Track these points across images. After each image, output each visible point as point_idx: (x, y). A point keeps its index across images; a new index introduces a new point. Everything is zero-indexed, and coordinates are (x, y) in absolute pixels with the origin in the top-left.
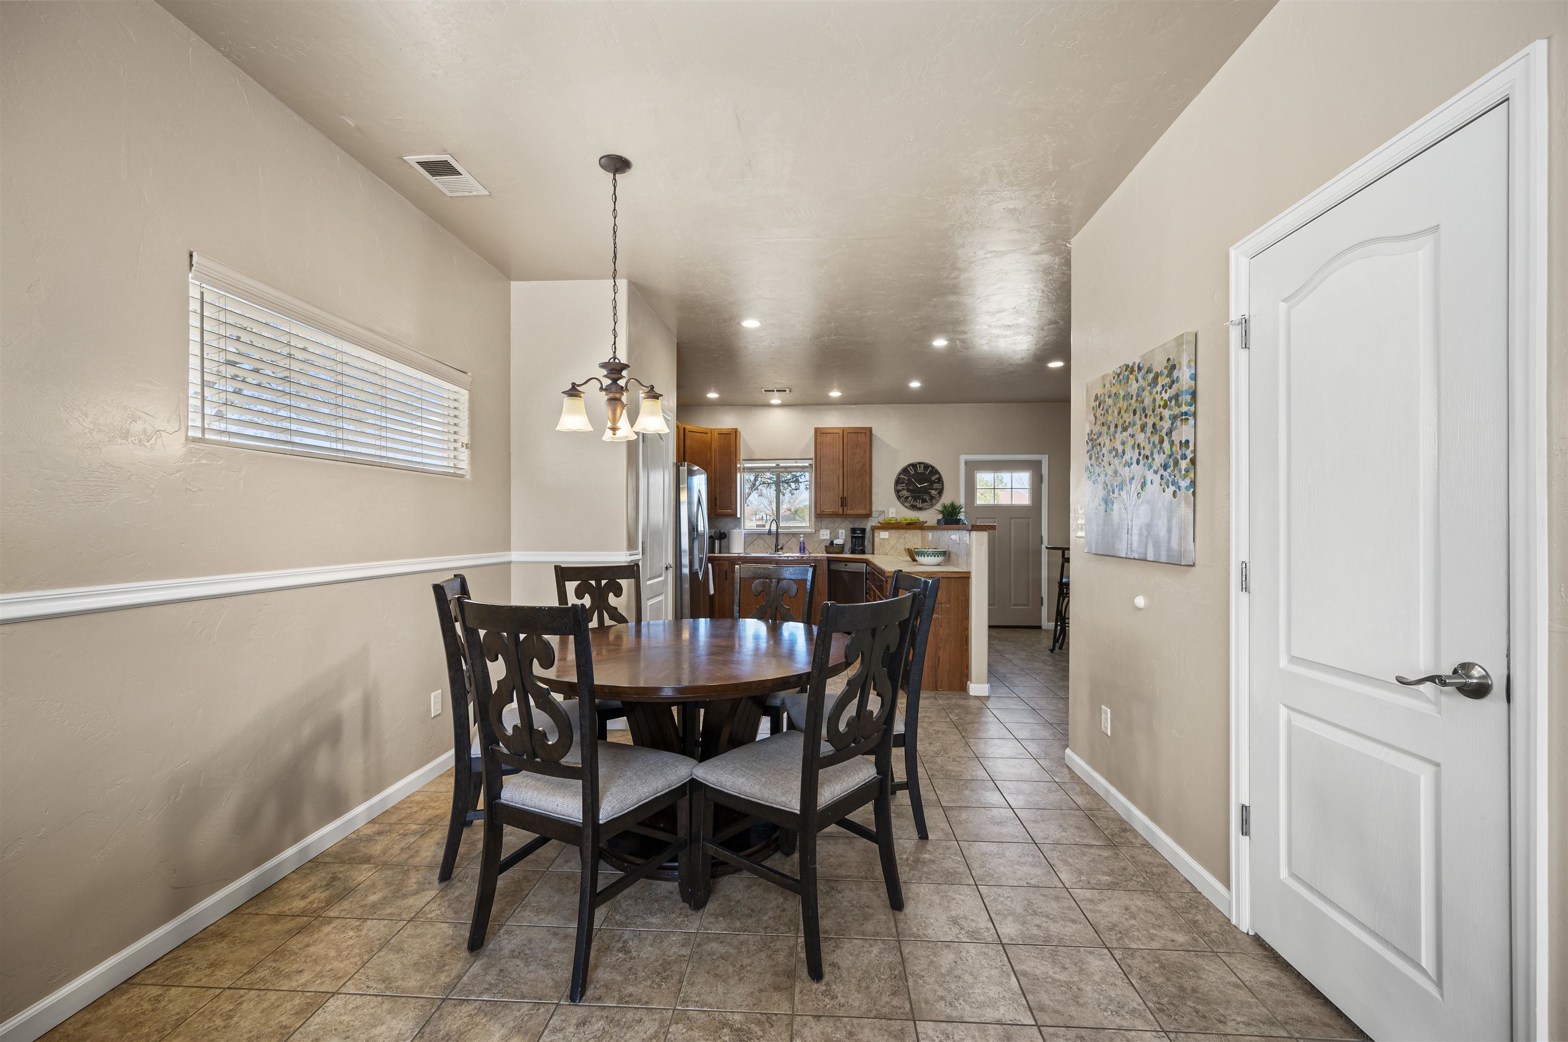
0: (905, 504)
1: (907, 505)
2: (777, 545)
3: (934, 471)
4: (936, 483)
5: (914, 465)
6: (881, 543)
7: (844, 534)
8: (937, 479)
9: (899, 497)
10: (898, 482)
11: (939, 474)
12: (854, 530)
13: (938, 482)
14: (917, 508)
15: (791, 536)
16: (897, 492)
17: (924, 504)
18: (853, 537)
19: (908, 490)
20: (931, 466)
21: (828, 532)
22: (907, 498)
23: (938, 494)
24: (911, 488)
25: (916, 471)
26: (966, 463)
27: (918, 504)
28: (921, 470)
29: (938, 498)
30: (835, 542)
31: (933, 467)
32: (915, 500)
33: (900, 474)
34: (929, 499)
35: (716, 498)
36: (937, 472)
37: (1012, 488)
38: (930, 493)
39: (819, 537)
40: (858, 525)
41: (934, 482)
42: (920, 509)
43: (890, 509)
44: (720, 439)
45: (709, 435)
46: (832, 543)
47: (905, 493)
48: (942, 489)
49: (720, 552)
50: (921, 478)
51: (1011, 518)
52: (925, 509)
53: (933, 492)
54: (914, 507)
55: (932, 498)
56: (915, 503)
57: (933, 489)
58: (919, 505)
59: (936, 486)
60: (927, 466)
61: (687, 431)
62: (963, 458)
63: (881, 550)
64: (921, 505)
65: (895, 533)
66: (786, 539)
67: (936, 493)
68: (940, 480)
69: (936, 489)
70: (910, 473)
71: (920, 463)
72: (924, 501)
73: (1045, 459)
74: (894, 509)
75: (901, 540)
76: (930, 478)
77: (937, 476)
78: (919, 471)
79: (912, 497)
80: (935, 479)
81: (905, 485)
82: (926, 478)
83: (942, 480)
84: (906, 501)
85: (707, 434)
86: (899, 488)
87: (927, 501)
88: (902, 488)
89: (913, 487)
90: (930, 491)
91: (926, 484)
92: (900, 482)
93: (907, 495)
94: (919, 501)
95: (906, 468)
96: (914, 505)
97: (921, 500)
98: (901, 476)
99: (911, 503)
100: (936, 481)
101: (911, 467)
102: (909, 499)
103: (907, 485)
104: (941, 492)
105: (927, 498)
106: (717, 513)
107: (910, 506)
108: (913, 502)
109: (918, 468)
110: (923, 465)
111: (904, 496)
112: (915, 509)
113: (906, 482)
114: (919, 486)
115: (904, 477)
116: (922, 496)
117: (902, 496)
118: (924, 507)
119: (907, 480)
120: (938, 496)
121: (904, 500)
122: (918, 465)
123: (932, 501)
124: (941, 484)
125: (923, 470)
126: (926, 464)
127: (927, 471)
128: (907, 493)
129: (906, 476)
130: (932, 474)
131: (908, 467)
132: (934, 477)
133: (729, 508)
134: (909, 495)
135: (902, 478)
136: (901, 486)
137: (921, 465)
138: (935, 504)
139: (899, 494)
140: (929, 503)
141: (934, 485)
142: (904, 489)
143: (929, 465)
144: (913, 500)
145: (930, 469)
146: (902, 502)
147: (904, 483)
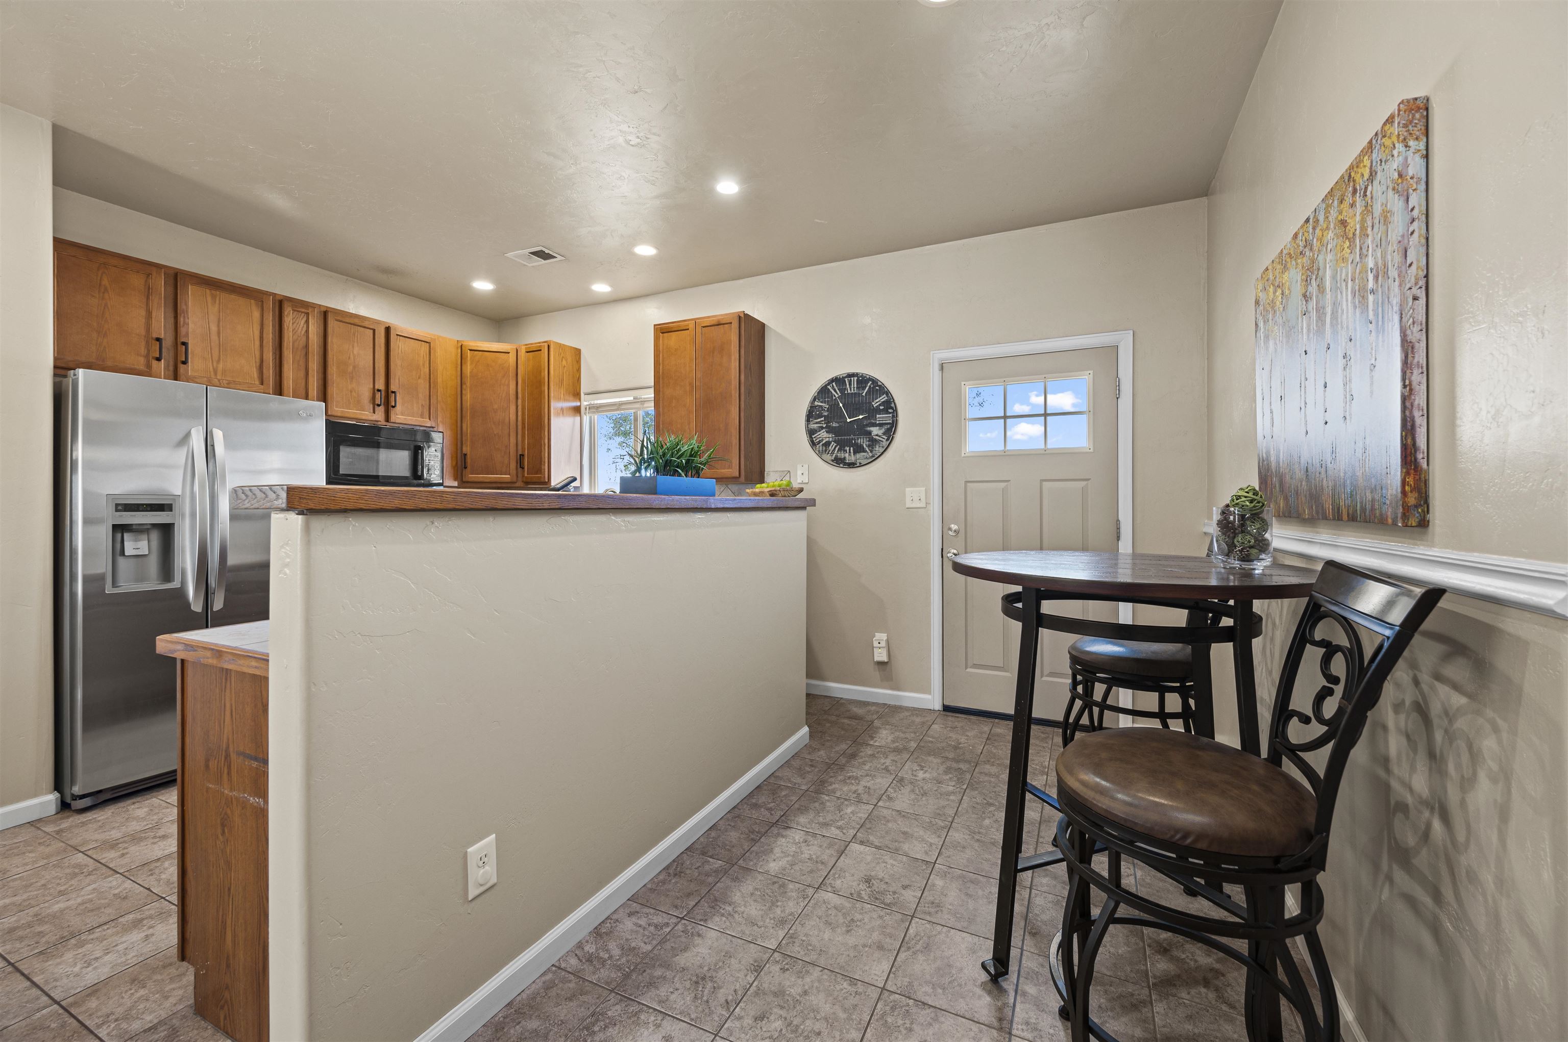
0: (823, 457)
1: (828, 457)
3: (878, 388)
4: (881, 412)
5: (839, 381)
8: (883, 404)
9: (813, 444)
10: (811, 415)
11: (888, 393)
13: (886, 411)
14: (845, 464)
16: (811, 433)
17: (858, 456)
19: (830, 430)
20: (871, 379)
22: (827, 444)
23: (884, 434)
24: (835, 425)
25: (842, 391)
26: (945, 367)
27: (847, 455)
28: (852, 388)
29: (885, 443)
31: (875, 381)
32: (842, 445)
33: (814, 400)
34: (869, 446)
36: (883, 390)
37: (1045, 415)
38: (870, 433)
41: (877, 411)
42: (852, 465)
43: (799, 466)
44: (528, 358)
47: (824, 435)
48: (894, 424)
50: (854, 405)
51: (1042, 481)
52: (861, 465)
53: (875, 431)
54: (840, 462)
55: (873, 442)
56: (841, 455)
57: (874, 425)
58: (850, 457)
59: (881, 417)
60: (863, 380)
62: (935, 357)
64: (853, 459)
67: (881, 432)
68: (890, 406)
69: (881, 425)
70: (832, 395)
71: (850, 376)
72: (859, 449)
73: (1126, 342)
74: (806, 465)
76: (870, 403)
77: (883, 398)
78: (849, 391)
79: (835, 442)
80: (878, 404)
81: (823, 419)
82: (862, 403)
83: (893, 405)
84: (826, 450)
85: (509, 353)
86: (813, 426)
87: (867, 449)
88: (819, 425)
89: (838, 423)
90: (869, 429)
91: (861, 417)
92: (816, 414)
93: (827, 439)
94: (850, 450)
95: (826, 386)
96: (841, 459)
97: (852, 448)
98: (816, 403)
99: (834, 455)
100: (882, 408)
101: (834, 384)
102: (830, 447)
103: (828, 420)
104: (891, 430)
105: (864, 442)
106: (524, 480)
107: (833, 461)
108: (838, 452)
109: (848, 386)
110: (856, 378)
111: (822, 440)
112: (841, 465)
113: (826, 414)
114: (849, 420)
115: (822, 404)
116: (855, 440)
117: (818, 440)
118: (858, 461)
119: (827, 411)
120: (886, 438)
121: (821, 449)
122: (846, 379)
123: (873, 448)
124: (890, 413)
125: (857, 388)
126: (862, 376)
127: (864, 388)
128: (827, 435)
129: (825, 403)
130: (873, 394)
131: (829, 384)
132: (877, 400)
133: (539, 470)
134: (831, 439)
135: (818, 406)
136: (817, 423)
137: (852, 379)
138: (879, 454)
139: (813, 436)
140: (870, 454)
141: (878, 416)
142: (822, 428)
143: (868, 377)
144: (837, 449)
145: (869, 384)
146: (818, 452)
147: (823, 417)
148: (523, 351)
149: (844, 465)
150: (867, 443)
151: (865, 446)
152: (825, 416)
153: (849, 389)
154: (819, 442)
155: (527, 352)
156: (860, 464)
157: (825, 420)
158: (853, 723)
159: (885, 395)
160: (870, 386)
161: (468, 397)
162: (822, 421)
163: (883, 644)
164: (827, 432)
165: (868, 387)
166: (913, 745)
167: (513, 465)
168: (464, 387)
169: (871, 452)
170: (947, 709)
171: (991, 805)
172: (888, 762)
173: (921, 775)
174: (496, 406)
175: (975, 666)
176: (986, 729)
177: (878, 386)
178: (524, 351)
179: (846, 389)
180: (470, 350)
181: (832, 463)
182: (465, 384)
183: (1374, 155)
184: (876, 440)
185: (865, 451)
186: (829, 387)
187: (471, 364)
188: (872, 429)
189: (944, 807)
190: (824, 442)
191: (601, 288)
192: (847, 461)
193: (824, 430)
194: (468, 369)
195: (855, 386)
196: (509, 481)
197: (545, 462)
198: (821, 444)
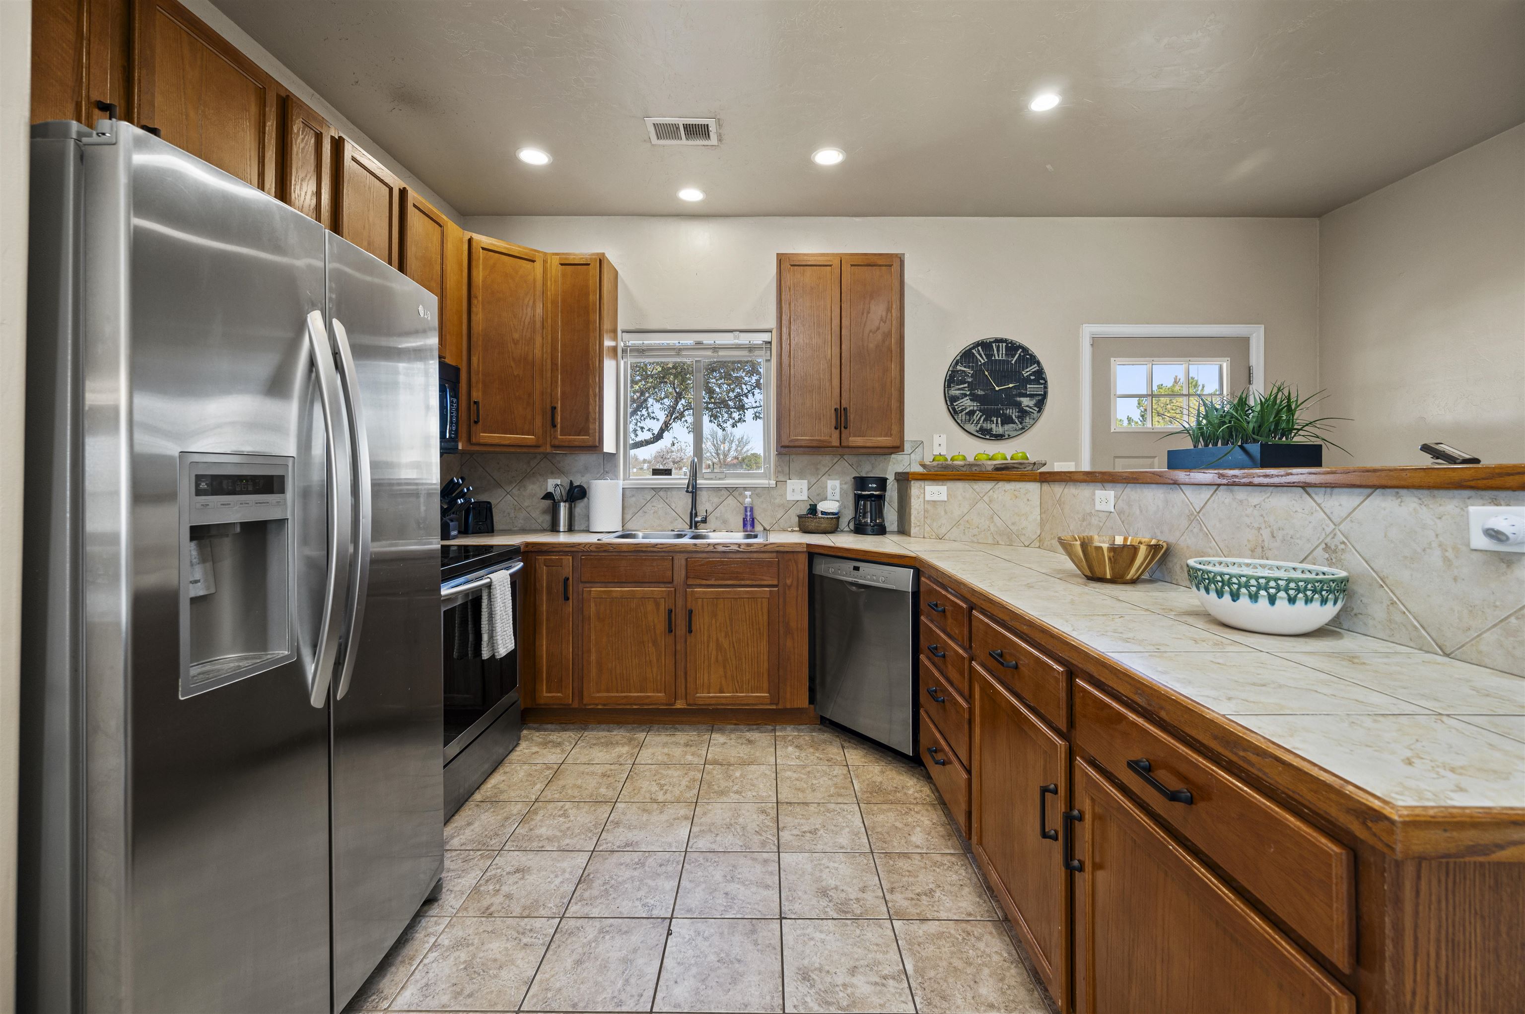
0: (967, 427)
1: (972, 428)
2: (693, 514)
3: (1029, 358)
4: (1031, 382)
5: (985, 345)
6: (926, 511)
7: (838, 491)
8: (1034, 373)
9: (954, 413)
10: (952, 379)
11: (1038, 363)
12: (861, 482)
13: (1036, 382)
14: (992, 435)
15: (726, 493)
16: (951, 401)
17: (1006, 427)
18: (858, 498)
19: (974, 398)
20: (1021, 347)
21: (804, 484)
22: (971, 413)
23: (1035, 405)
24: (980, 392)
25: (989, 356)
26: (1096, 342)
27: (994, 426)
28: (1000, 355)
29: (1035, 415)
30: (822, 507)
31: (1025, 350)
32: (988, 416)
33: (957, 364)
34: (1018, 417)
35: (554, 409)
36: (1034, 360)
37: (1188, 395)
38: (1020, 403)
39: (783, 495)
40: (867, 470)
41: (1028, 381)
42: (999, 437)
43: (936, 437)
44: (564, 275)
45: (538, 265)
46: (813, 510)
47: (967, 403)
48: (1045, 396)
49: (571, 529)
50: (1004, 372)
52: (1010, 437)
53: (1026, 402)
54: (985, 434)
55: (1023, 414)
56: (988, 426)
57: (1026, 396)
58: (998, 429)
59: (1031, 388)
60: (1012, 347)
61: (474, 244)
62: (1088, 330)
63: (927, 529)
64: (1001, 430)
65: (960, 487)
66: (716, 500)
67: (1031, 403)
68: (1040, 375)
69: (1031, 396)
70: (977, 360)
71: (998, 341)
72: (1007, 420)
73: (1257, 336)
74: (944, 437)
75: (980, 505)
76: (1020, 373)
77: (1034, 368)
78: (997, 358)
79: (980, 411)
80: (1028, 373)
81: (966, 385)
82: (1011, 371)
83: (1044, 376)
84: (969, 421)
85: (534, 261)
86: (954, 392)
87: (1017, 421)
88: (962, 392)
89: (984, 390)
90: (1018, 399)
91: (1011, 385)
92: (958, 379)
93: (972, 408)
94: (997, 420)
95: (970, 350)
96: (986, 430)
97: (1000, 419)
98: (959, 368)
99: (979, 425)
100: (1032, 378)
101: (980, 348)
102: (975, 417)
103: (971, 386)
104: (1041, 402)
105: (1013, 413)
106: (556, 443)
107: (977, 431)
108: (983, 422)
109: (995, 352)
110: (1004, 344)
111: (966, 409)
112: (988, 437)
113: (970, 380)
114: (997, 389)
115: (965, 369)
116: (1003, 410)
117: (960, 409)
118: (1006, 433)
119: (972, 377)
120: (1037, 409)
121: (964, 418)
122: (994, 345)
123: (1023, 420)
124: (1042, 384)
125: (1006, 354)
126: (1011, 342)
127: (1013, 356)
128: (972, 403)
129: (969, 367)
130: (1023, 363)
131: (973, 348)
132: (1028, 370)
133: (584, 431)
134: (975, 408)
135: (960, 370)
136: (959, 389)
137: (1001, 344)
138: (1029, 426)
139: (955, 404)
140: (1020, 426)
141: (1028, 386)
142: (966, 395)
143: (1018, 344)
144: (982, 419)
145: (1019, 352)
146: (960, 422)
147: (965, 383)
148: (556, 261)
149: (990, 437)
150: (1017, 414)
151: (1014, 417)
152: (968, 382)
153: (996, 355)
154: (962, 411)
155: (562, 264)
156: (1009, 435)
157: (968, 387)
159: (1036, 365)
160: (1020, 354)
161: (479, 316)
162: (966, 387)
164: (971, 400)
165: (1017, 355)
167: (538, 422)
168: (474, 302)
169: (1021, 423)
174: (516, 336)
177: (1028, 355)
178: (558, 262)
179: (993, 355)
180: (483, 249)
181: (976, 434)
182: (476, 297)
184: (1026, 411)
185: (1013, 422)
186: (974, 351)
187: (483, 269)
188: (1022, 399)
190: (967, 411)
191: (691, 195)
192: (994, 433)
193: (968, 398)
194: (479, 275)
195: (1004, 352)
196: (534, 443)
197: (595, 419)
198: (965, 412)
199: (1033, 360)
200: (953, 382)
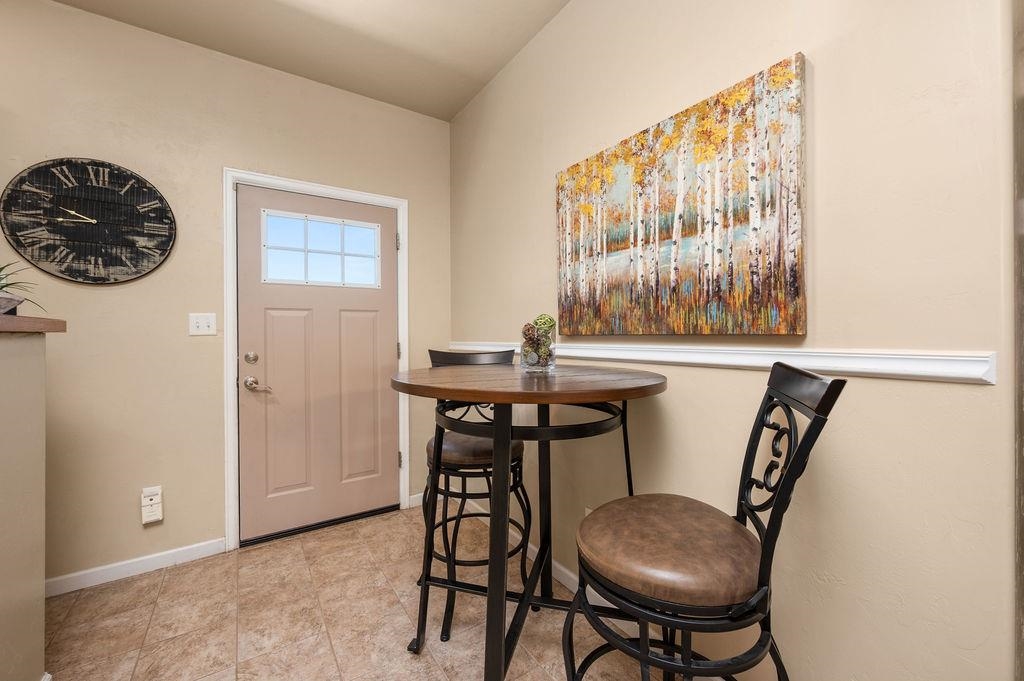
0: (41, 265)
1: (53, 267)
3: (145, 191)
4: (150, 220)
5: (73, 166)
8: (154, 210)
9: (18, 245)
10: (13, 201)
11: (161, 199)
13: (158, 220)
14: (87, 278)
16: (13, 229)
17: (112, 269)
19: (54, 228)
20: (132, 176)
22: (50, 249)
23: (156, 247)
24: (63, 223)
25: (82, 180)
27: (91, 267)
28: (98, 181)
29: (158, 259)
31: (139, 181)
32: (80, 253)
33: (22, 181)
34: (131, 259)
37: (343, 254)
38: (133, 243)
41: (145, 217)
42: (101, 281)
47: (43, 235)
48: (171, 238)
50: (107, 203)
51: (341, 310)
52: (117, 282)
53: (141, 242)
54: (75, 275)
55: (138, 255)
56: (81, 266)
57: (141, 234)
58: (97, 271)
59: (149, 227)
60: (119, 176)
62: (231, 175)
64: (102, 272)
67: (151, 244)
68: (164, 214)
69: (151, 236)
70: (60, 183)
71: (96, 164)
72: (112, 261)
73: (402, 207)
76: (132, 207)
77: (155, 204)
78: (95, 184)
79: (66, 246)
80: (146, 209)
81: (40, 212)
82: (119, 203)
83: (170, 215)
84: (47, 257)
86: (15, 218)
87: (128, 263)
88: (32, 219)
89: (72, 221)
90: (131, 238)
91: (116, 220)
92: (24, 203)
93: (51, 242)
94: (96, 260)
95: (48, 167)
96: (78, 271)
97: (100, 260)
98: (25, 187)
99: (65, 264)
100: (152, 215)
101: (63, 167)
102: (57, 254)
103: (49, 214)
104: (166, 245)
105: (123, 254)
107: (62, 273)
108: (73, 259)
109: (92, 176)
110: (107, 170)
111: (40, 242)
112: (79, 280)
113: (46, 205)
115: (37, 191)
116: (105, 248)
117: (29, 241)
118: (112, 276)
119: (51, 201)
120: (159, 252)
121: (36, 253)
122: (88, 167)
123: (137, 262)
124: (166, 224)
125: (110, 182)
126: (119, 169)
127: (123, 186)
128: (51, 236)
129: (44, 189)
130: (137, 196)
131: (53, 166)
132: (145, 205)
134: (58, 243)
135: (29, 191)
136: (27, 215)
137: (100, 169)
138: (149, 271)
139: (20, 234)
140: (134, 270)
141: (145, 224)
142: (40, 225)
143: (129, 173)
144: (71, 257)
145: (130, 183)
146: (29, 258)
147: (40, 209)
149: (84, 279)
150: (128, 255)
151: (124, 258)
152: (45, 209)
153: (94, 181)
154: (33, 244)
156: (117, 280)
157: (44, 214)
158: (124, 618)
159: (156, 201)
160: (131, 185)
162: (40, 214)
163: (157, 499)
164: (49, 231)
165: (128, 186)
166: (232, 607)
169: (135, 266)
170: (244, 544)
171: (363, 633)
172: (213, 650)
173: (267, 643)
175: (277, 490)
176: (298, 548)
177: (146, 187)
179: (87, 179)
181: (61, 275)
183: (757, 88)
184: (143, 253)
185: (122, 264)
186: (52, 169)
188: (136, 238)
189: (321, 670)
190: (42, 245)
192: (92, 275)
193: (43, 228)
195: (106, 179)
198: (38, 246)
199: (153, 194)
200: (16, 204)
